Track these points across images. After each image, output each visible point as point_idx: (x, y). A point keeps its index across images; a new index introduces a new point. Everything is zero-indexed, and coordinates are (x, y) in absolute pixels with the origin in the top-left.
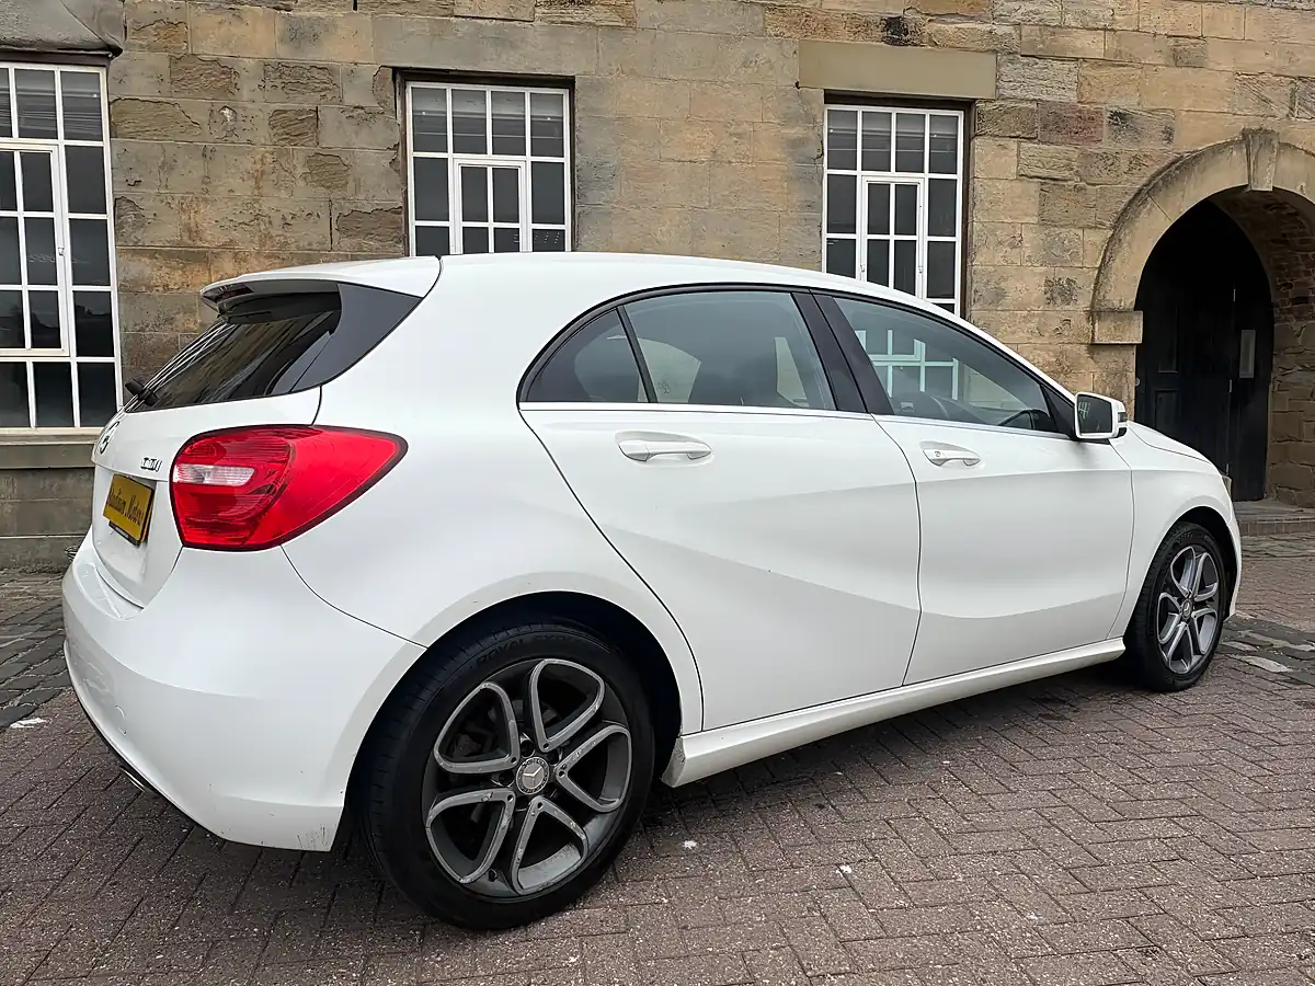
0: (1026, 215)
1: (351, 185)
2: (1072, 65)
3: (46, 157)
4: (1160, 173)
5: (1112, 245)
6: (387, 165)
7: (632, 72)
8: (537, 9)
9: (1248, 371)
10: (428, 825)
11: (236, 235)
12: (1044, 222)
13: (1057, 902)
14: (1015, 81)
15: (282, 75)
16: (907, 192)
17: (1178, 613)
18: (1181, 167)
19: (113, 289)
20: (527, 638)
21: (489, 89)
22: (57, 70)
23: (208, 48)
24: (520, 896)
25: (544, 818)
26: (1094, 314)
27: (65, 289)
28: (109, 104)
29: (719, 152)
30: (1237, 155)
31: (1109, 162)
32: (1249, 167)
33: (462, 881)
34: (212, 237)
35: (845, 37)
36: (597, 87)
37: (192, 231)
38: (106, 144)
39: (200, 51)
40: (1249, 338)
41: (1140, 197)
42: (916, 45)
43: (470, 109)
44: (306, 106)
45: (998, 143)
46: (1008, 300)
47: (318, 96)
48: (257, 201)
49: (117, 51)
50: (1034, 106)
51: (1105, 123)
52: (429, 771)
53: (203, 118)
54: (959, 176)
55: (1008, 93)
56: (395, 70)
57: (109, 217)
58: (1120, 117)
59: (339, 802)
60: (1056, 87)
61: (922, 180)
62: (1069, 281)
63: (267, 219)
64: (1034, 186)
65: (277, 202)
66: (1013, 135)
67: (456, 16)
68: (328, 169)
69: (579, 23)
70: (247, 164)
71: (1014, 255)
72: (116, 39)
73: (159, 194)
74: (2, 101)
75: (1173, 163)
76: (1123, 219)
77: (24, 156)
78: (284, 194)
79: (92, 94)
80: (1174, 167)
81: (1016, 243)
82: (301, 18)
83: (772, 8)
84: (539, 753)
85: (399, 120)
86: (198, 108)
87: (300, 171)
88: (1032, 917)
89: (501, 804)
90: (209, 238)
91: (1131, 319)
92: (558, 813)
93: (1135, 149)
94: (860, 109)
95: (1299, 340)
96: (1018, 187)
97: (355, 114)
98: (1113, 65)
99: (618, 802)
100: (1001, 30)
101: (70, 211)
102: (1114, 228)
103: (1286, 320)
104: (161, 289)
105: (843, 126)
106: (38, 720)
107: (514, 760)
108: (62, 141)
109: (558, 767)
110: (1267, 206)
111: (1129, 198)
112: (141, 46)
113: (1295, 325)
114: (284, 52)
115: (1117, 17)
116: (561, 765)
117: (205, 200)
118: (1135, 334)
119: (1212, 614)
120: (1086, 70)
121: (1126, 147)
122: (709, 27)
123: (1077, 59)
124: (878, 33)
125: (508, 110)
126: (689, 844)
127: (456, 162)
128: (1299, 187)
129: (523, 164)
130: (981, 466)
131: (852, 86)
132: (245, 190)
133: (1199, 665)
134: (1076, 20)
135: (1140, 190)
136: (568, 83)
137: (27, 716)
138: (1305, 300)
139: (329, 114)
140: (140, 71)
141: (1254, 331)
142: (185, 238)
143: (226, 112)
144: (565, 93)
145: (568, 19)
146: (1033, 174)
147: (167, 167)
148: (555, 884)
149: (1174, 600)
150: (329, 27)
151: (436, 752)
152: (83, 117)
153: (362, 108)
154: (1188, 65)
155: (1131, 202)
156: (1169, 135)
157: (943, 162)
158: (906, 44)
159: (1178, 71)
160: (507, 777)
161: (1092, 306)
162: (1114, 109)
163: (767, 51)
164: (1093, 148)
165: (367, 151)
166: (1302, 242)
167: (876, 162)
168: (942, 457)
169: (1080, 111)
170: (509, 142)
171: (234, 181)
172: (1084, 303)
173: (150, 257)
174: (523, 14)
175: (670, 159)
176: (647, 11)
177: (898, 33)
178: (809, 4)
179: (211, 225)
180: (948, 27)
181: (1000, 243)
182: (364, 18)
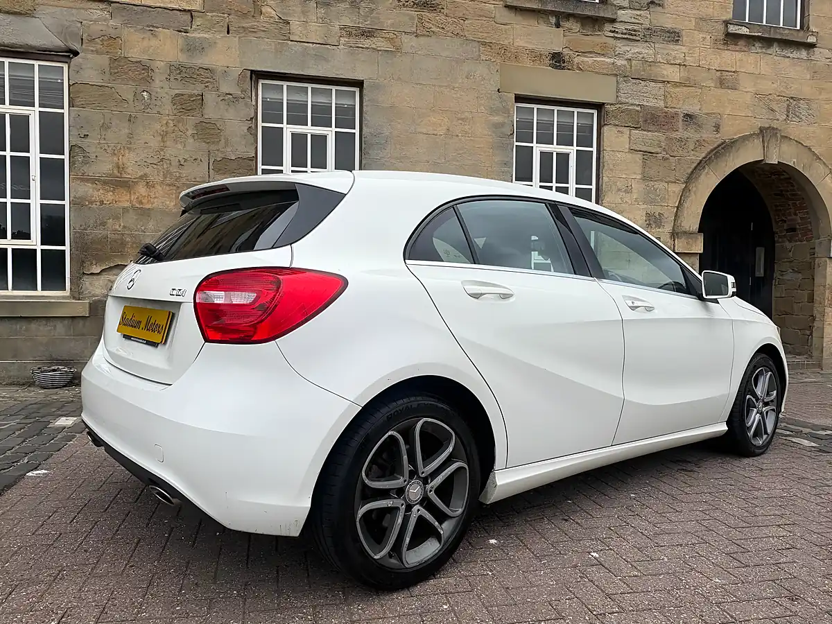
0: (635, 173)
1: (223, 141)
2: (660, 85)
3: (27, 118)
4: (712, 151)
5: (685, 192)
6: (246, 131)
7: (399, 79)
8: (341, 38)
9: (760, 272)
10: (358, 520)
11: (147, 171)
12: (645, 178)
13: (728, 572)
14: (628, 93)
15: (180, 72)
16: (563, 158)
17: (755, 407)
18: (724, 148)
19: (66, 203)
20: (415, 405)
21: (310, 86)
22: (36, 63)
23: (135, 53)
24: (407, 568)
25: (421, 519)
26: (674, 235)
27: (35, 202)
28: (69, 86)
29: (451, 129)
30: (758, 142)
31: (683, 144)
32: (764, 149)
33: (375, 557)
34: (132, 171)
35: (529, 64)
36: (377, 87)
37: (120, 168)
38: (66, 111)
39: (130, 55)
40: (760, 253)
41: (701, 165)
42: (569, 69)
43: (298, 97)
44: (196, 92)
45: (618, 130)
47: (203, 85)
48: (162, 150)
49: (76, 53)
50: (639, 108)
51: (680, 120)
52: (359, 486)
53: (130, 97)
54: (594, 149)
55: (624, 100)
56: (252, 71)
57: (66, 157)
58: (689, 117)
59: (307, 504)
60: (651, 97)
61: (572, 151)
62: (660, 214)
63: (168, 162)
64: (639, 157)
65: (175, 151)
66: (627, 125)
67: (292, 41)
68: (208, 132)
69: (368, 48)
70: (157, 126)
71: (627, 198)
72: (76, 46)
73: (99, 143)
75: (719, 146)
76: (691, 178)
77: (12, 116)
78: (180, 146)
79: (58, 79)
80: (720, 148)
81: (628, 190)
82: (195, 38)
83: (484, 44)
84: (419, 477)
85: (254, 103)
86: (126, 91)
87: (190, 132)
88: (717, 580)
89: (397, 509)
90: (130, 172)
91: (697, 238)
92: (428, 516)
93: (697, 136)
94: (535, 107)
95: (791, 254)
96: (629, 156)
97: (226, 98)
98: (685, 86)
99: (460, 510)
100: (620, 62)
101: (41, 153)
102: (686, 183)
103: (783, 242)
104: (98, 203)
105: (526, 116)
106: (44, 471)
107: (405, 481)
108: (37, 109)
109: (428, 487)
110: (772, 173)
111: (695, 165)
112: (92, 51)
113: (788, 245)
114: (183, 58)
115: (687, 58)
116: (431, 485)
117: (129, 149)
118: (699, 247)
119: (773, 410)
120: (669, 88)
121: (691, 134)
122: (445, 54)
123: (664, 82)
124: (547, 61)
125: (322, 99)
126: (493, 541)
127: (288, 130)
128: (792, 163)
129: (330, 133)
130: (655, 311)
131: (531, 92)
132: (155, 143)
133: (767, 440)
134: (663, 59)
135: (701, 161)
136: (359, 84)
137: (36, 469)
138: (794, 230)
139: (210, 98)
140: (91, 66)
141: (763, 249)
142: (116, 172)
143: (145, 93)
144: (357, 90)
145: (361, 46)
146: (638, 149)
147: (105, 127)
148: (426, 561)
149: (754, 400)
150: (212, 44)
151: (363, 474)
152: (51, 94)
153: (231, 94)
154: (728, 88)
155: (696, 168)
156: (717, 128)
157: (585, 140)
158: (563, 68)
159: (723, 91)
160: (400, 492)
161: (673, 229)
162: (686, 112)
163: (481, 70)
164: (674, 135)
165: (232, 122)
166: (793, 195)
167: (545, 139)
168: (635, 305)
169: (666, 113)
170: (321, 119)
171: (148, 136)
172: (668, 228)
173: (92, 183)
174: (333, 41)
175: (421, 133)
176: (408, 42)
177: (559, 62)
178: (506, 42)
179: (132, 164)
180: (589, 60)
181: (619, 190)
182: (234, 40)
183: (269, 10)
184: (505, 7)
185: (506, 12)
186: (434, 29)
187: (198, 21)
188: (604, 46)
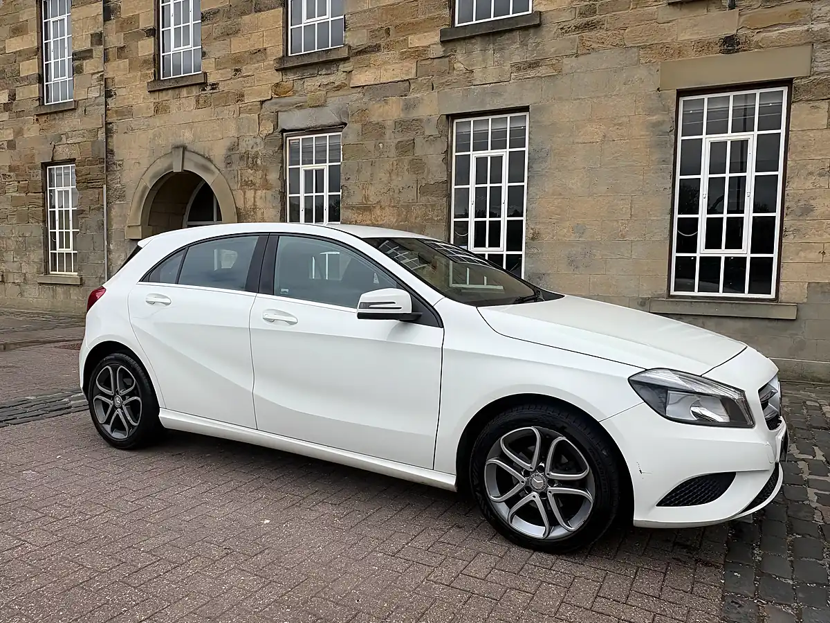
1: (426, 171)
3: (323, 171)
6: (441, 161)
7: (560, 99)
8: (512, 74)
11: (381, 198)
15: (403, 125)
16: (741, 146)
21: (490, 118)
22: (327, 135)
23: (374, 119)
28: (343, 146)
29: (607, 135)
34: (373, 199)
35: (692, 55)
36: (540, 109)
37: (366, 198)
38: (341, 163)
42: (745, 51)
43: (481, 128)
44: (410, 138)
45: (811, 105)
46: (817, 213)
47: (415, 133)
48: (389, 183)
49: (345, 124)
53: (371, 148)
54: (782, 131)
55: (819, 70)
56: (448, 116)
57: (341, 193)
61: (752, 136)
63: (393, 190)
65: (397, 182)
66: (825, 97)
67: (474, 85)
68: (418, 166)
69: (533, 77)
70: (387, 166)
71: (822, 181)
72: (345, 120)
73: (355, 183)
74: (310, 150)
77: (316, 171)
78: (400, 179)
79: (338, 143)
81: (825, 172)
82: (410, 99)
83: (644, 47)
86: (369, 144)
87: (406, 168)
94: (706, 97)
96: (828, 134)
97: (429, 139)
100: (817, 27)
101: (329, 192)
105: (694, 108)
108: (328, 164)
112: (353, 121)
114: (403, 115)
117: (371, 184)
124: (717, 48)
125: (499, 127)
127: (474, 155)
129: (505, 153)
131: (701, 84)
132: (385, 178)
136: (526, 109)
139: (418, 141)
140: (351, 134)
142: (364, 201)
143: (381, 145)
144: (527, 114)
145: (528, 76)
147: (359, 171)
150: (421, 100)
152: (335, 153)
153: (432, 136)
157: (770, 122)
158: (738, 51)
163: (642, 72)
165: (433, 156)
167: (717, 128)
170: (499, 142)
171: (382, 174)
173: (352, 209)
174: (506, 77)
175: (578, 143)
176: (568, 63)
177: (732, 46)
178: (669, 40)
179: (373, 194)
180: (774, 34)
181: (811, 173)
182: (435, 93)
183: (459, 65)
184: (669, 4)
185: (670, 9)
186: (595, 46)
187: (412, 87)
188: (797, 13)
